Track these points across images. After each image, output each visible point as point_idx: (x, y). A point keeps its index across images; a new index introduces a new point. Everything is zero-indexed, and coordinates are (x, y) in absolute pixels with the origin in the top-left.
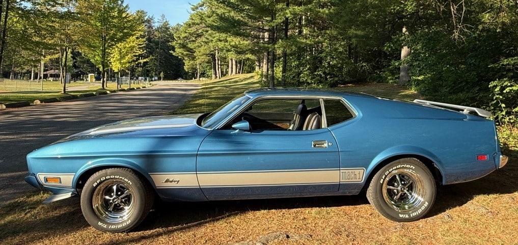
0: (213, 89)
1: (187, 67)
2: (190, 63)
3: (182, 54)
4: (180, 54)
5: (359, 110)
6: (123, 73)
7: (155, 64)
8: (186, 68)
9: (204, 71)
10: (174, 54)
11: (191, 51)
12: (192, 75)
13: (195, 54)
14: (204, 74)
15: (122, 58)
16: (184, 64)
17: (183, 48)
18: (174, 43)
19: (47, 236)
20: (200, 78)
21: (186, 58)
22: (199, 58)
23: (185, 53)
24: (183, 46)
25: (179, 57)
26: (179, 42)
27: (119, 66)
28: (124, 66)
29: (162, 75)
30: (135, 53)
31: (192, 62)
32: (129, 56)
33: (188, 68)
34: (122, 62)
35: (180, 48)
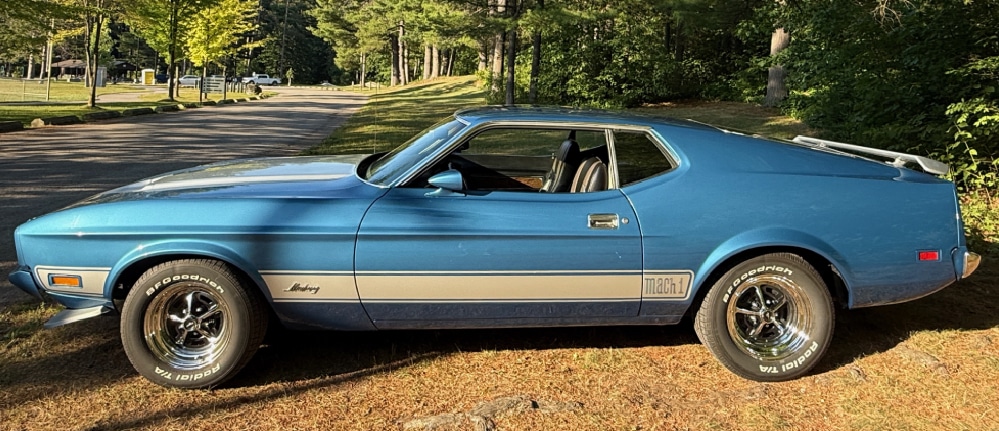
0: (393, 106)
1: (340, 59)
2: (347, 53)
3: (331, 33)
4: (327, 34)
5: (682, 153)
6: (212, 69)
7: (276, 53)
8: (338, 62)
9: (374, 69)
10: (315, 33)
11: (350, 28)
12: (349, 77)
13: (356, 35)
14: (373, 74)
15: (211, 38)
16: (334, 54)
17: (332, 21)
18: (315, 12)
19: (50, 393)
20: (365, 82)
21: (339, 42)
22: (364, 43)
23: (337, 31)
24: (334, 18)
25: (325, 39)
26: (325, 9)
27: (204, 54)
28: (213, 54)
29: (290, 74)
30: (237, 28)
31: (350, 51)
32: (224, 35)
33: (342, 63)
34: (210, 46)
35: (328, 22)
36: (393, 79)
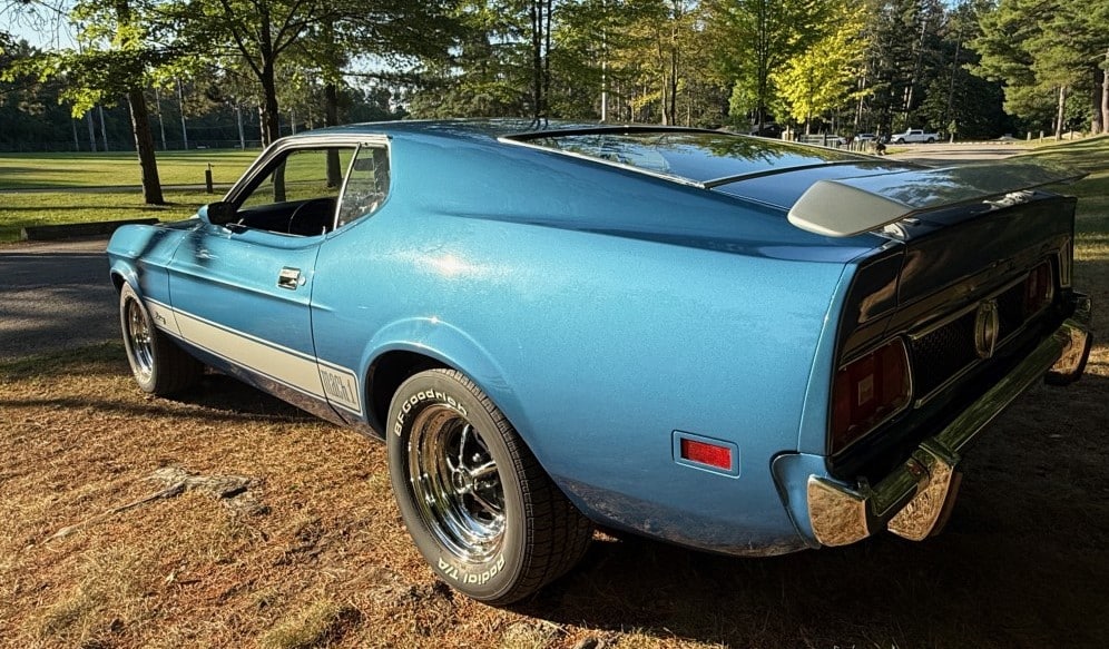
1: (1010, 103)
2: (1019, 94)
3: (998, 69)
4: (990, 71)
7: (941, 103)
8: (1007, 108)
10: (974, 72)
11: (1026, 59)
13: (1032, 68)
15: (814, 90)
16: (1002, 98)
17: (1001, 53)
18: (975, 44)
21: (1011, 81)
22: (1043, 78)
23: (1005, 66)
24: (1000, 49)
25: (989, 79)
26: (990, 37)
27: (806, 108)
28: (817, 108)
29: (952, 128)
30: (841, 76)
31: (1024, 90)
32: (827, 85)
33: (1013, 108)
34: (814, 100)
35: (992, 54)
36: (1095, 125)
